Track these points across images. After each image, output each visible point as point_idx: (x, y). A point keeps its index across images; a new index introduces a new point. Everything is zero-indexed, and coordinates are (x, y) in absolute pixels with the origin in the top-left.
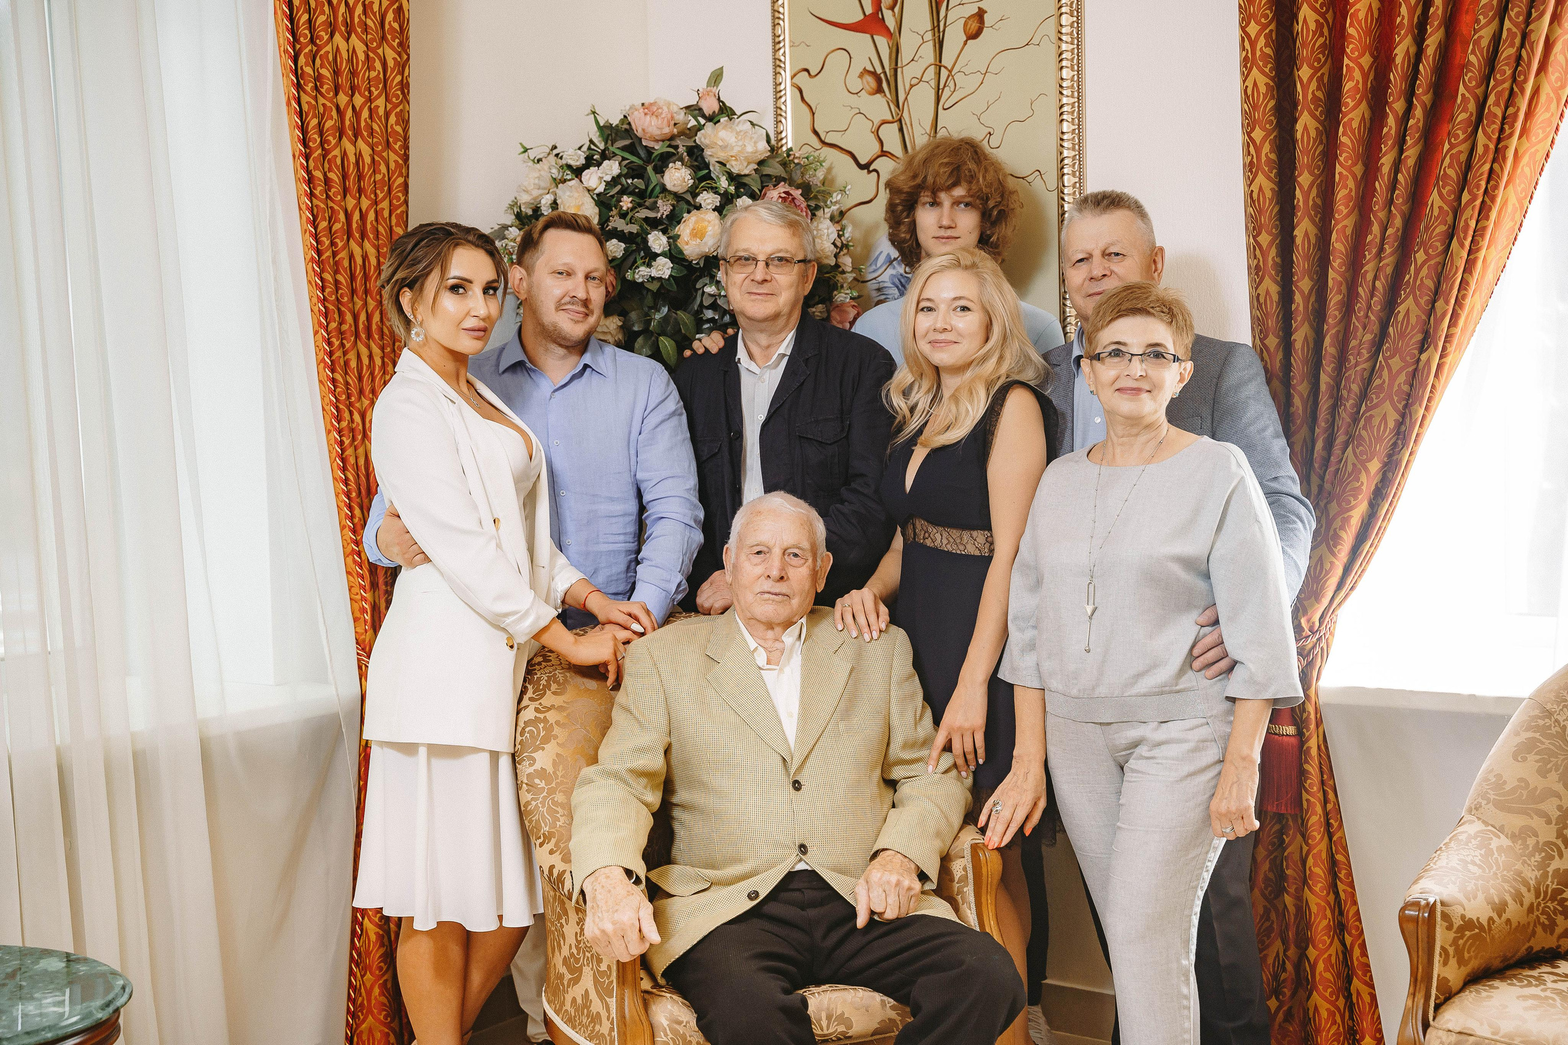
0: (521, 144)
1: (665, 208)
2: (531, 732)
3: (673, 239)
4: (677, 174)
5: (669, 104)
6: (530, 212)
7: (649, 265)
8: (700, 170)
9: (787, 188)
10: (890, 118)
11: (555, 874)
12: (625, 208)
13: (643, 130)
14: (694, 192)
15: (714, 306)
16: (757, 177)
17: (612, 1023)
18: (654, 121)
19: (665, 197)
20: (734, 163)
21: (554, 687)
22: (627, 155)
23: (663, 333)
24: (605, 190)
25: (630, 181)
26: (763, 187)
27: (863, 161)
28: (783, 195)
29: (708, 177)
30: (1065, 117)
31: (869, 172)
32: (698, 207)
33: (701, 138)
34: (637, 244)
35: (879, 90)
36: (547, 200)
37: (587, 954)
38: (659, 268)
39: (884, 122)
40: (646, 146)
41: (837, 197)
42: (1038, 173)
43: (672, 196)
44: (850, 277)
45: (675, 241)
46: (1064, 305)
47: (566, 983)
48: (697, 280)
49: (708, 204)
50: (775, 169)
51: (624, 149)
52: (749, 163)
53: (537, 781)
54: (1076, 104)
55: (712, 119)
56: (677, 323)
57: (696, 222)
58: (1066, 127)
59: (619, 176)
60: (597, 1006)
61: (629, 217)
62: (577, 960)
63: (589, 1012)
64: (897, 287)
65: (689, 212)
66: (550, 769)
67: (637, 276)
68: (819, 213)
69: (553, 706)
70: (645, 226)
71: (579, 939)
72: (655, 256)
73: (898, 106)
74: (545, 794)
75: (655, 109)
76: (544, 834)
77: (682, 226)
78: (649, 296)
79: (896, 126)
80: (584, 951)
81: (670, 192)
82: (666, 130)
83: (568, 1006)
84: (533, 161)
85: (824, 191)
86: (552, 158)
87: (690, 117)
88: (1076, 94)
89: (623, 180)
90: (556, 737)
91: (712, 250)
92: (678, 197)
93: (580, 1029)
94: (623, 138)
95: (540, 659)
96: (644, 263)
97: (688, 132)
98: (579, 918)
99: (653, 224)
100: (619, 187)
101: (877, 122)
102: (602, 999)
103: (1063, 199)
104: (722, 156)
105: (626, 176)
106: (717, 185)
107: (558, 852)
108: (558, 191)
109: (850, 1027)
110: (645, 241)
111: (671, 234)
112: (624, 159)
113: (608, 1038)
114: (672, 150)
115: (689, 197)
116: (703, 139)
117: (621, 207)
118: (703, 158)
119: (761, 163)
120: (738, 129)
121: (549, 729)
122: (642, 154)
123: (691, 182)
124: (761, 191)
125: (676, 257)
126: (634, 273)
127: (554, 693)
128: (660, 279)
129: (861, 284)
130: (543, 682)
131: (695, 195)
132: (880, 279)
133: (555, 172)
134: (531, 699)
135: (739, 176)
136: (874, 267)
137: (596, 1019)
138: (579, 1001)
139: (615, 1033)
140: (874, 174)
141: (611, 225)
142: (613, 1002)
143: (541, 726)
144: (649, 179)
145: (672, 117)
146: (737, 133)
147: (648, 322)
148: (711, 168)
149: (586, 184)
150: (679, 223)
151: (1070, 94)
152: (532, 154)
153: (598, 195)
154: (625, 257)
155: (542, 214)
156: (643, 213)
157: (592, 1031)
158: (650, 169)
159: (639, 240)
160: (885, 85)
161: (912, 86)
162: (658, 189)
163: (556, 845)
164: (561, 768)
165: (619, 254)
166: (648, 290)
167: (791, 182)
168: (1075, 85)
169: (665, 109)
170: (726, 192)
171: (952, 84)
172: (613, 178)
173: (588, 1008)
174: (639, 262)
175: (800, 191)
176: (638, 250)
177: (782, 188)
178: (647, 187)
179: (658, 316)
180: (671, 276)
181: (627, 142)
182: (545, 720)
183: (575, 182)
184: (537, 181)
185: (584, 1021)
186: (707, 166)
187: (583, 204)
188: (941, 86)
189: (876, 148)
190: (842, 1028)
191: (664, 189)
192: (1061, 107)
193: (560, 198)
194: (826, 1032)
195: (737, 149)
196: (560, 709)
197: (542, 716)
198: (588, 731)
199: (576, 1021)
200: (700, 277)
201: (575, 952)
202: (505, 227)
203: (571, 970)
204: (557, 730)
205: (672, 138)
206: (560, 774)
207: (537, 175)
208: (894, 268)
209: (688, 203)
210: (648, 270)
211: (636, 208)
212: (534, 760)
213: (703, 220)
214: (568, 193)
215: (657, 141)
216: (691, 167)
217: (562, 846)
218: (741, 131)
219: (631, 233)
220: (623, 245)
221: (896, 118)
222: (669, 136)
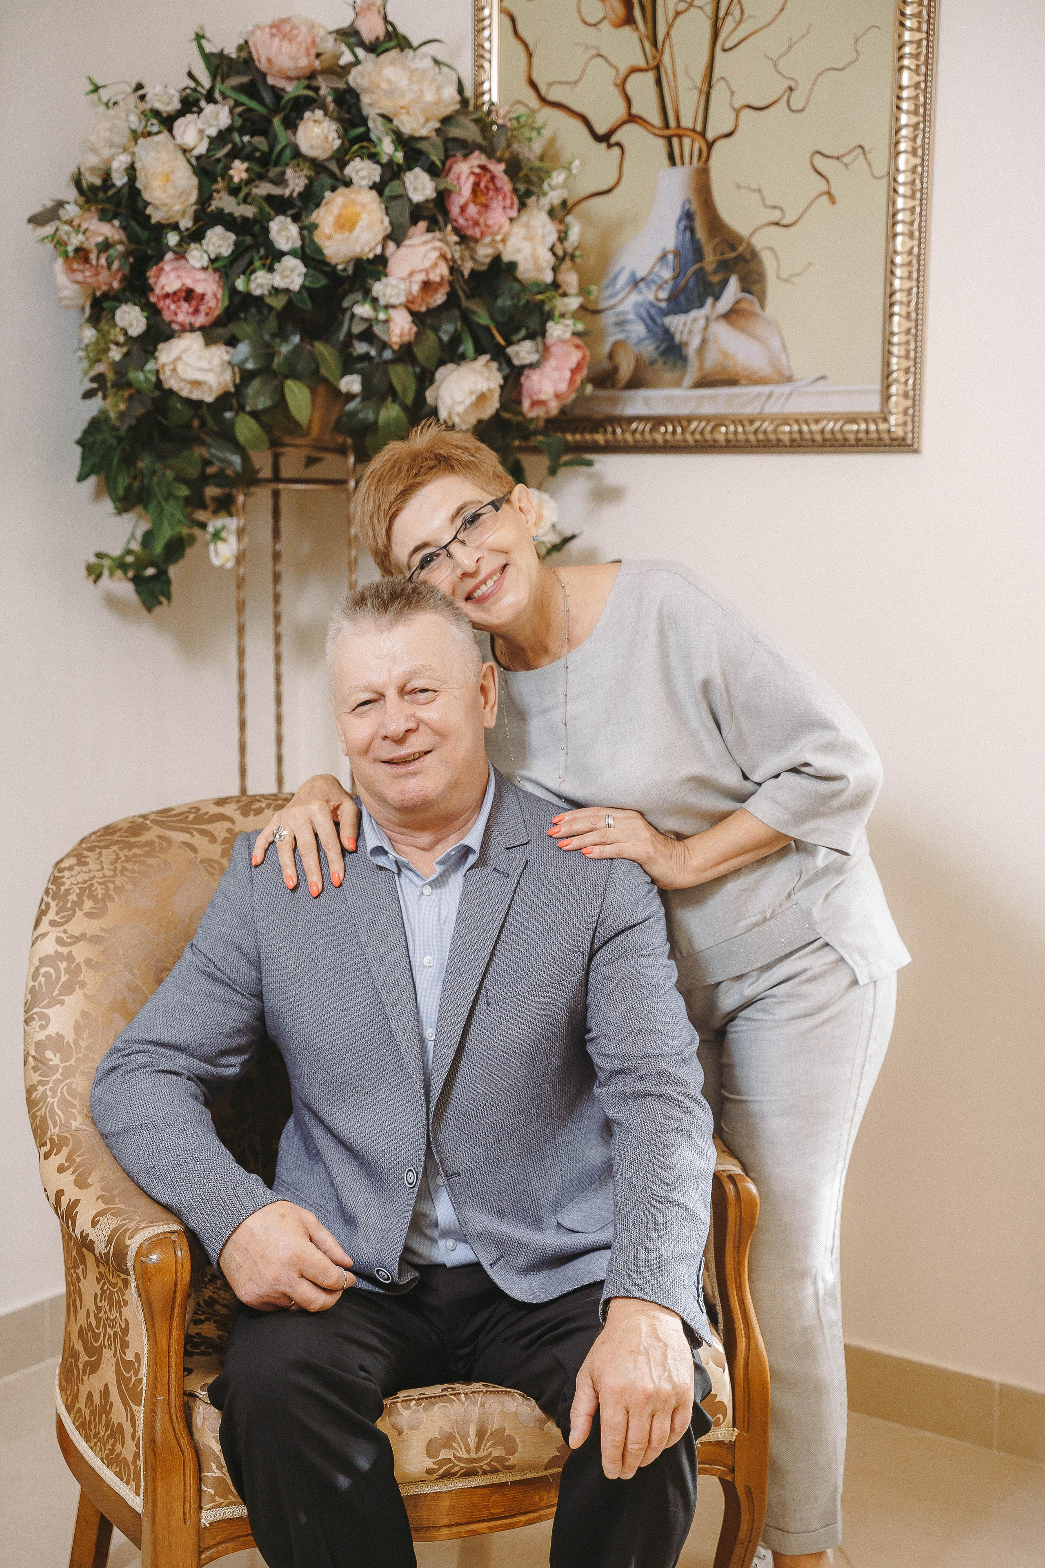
0: (90, 79)
1: (297, 181)
2: (47, 975)
3: (308, 230)
4: (317, 130)
5: (311, 26)
6: (98, 182)
7: (271, 269)
8: (354, 126)
9: (483, 160)
10: (642, 63)
11: (64, 1206)
12: (236, 180)
13: (269, 60)
14: (341, 158)
15: (368, 336)
16: (438, 141)
17: (138, 1446)
18: (286, 47)
19: (298, 165)
20: (405, 118)
21: (88, 904)
22: (243, 98)
23: (293, 374)
24: (208, 150)
25: (246, 139)
26: (447, 157)
27: (601, 130)
28: (477, 170)
29: (366, 137)
30: (906, 62)
31: (610, 146)
32: (348, 183)
33: (355, 78)
34: (254, 236)
35: (629, 20)
36: (120, 163)
37: (109, 1329)
38: (287, 273)
39: (634, 70)
40: (273, 88)
41: (558, 178)
42: (859, 150)
43: (307, 164)
44: (574, 303)
45: (311, 233)
46: (889, 353)
47: (81, 1366)
48: (343, 297)
49: (363, 178)
50: (468, 131)
51: (241, 89)
52: (427, 120)
53: (49, 1054)
54: (924, 43)
55: (374, 48)
56: (312, 357)
57: (345, 205)
58: (906, 78)
59: (230, 129)
60: (119, 1414)
61: (242, 194)
62: (96, 1337)
63: (108, 1421)
64: (644, 320)
65: (333, 189)
66: (69, 1037)
67: (252, 286)
68: (531, 201)
69: (83, 935)
70: (267, 209)
71: (99, 1305)
72: (279, 255)
73: (655, 44)
74: (58, 1076)
75: (288, 28)
76: (51, 1139)
77: (322, 210)
78: (273, 317)
79: (650, 76)
80: (104, 1325)
81: (306, 158)
82: (304, 62)
83: (81, 1404)
84: (107, 105)
85: (540, 169)
86: (133, 99)
87: (344, 48)
88: (925, 27)
89: (236, 137)
90: (83, 984)
91: (367, 249)
92: (317, 165)
93: (95, 1445)
94: (240, 73)
95: (73, 861)
96: (264, 266)
97: (339, 70)
98: (100, 1273)
99: (280, 205)
100: (229, 147)
101: (623, 69)
102: (125, 1404)
103: (895, 191)
104: (387, 106)
105: (242, 131)
106: (378, 149)
107: (71, 1170)
108: (137, 150)
109: (511, 1451)
110: (266, 231)
111: (306, 222)
112: (237, 104)
113: (132, 1467)
114: (311, 93)
115: (334, 167)
116: (359, 79)
117: (231, 178)
118: (359, 110)
119: (446, 121)
120: (413, 65)
121: (74, 972)
122: (267, 98)
123: (337, 143)
124: (443, 163)
125: (313, 259)
126: (249, 280)
127: (88, 915)
128: (287, 291)
129: (589, 317)
130: (73, 897)
131: (343, 164)
132: (620, 308)
133: (135, 121)
134: (53, 923)
135: (413, 138)
136: (610, 291)
137: (117, 1433)
138: (97, 1399)
139: (141, 1463)
140: (616, 150)
141: (215, 205)
142: (140, 1412)
143: (63, 966)
144: (275, 137)
145: (314, 42)
146: (412, 72)
147: (271, 356)
148: (371, 124)
149: (179, 140)
150: (318, 205)
151: (915, 25)
152: (104, 94)
153: (198, 158)
154: (235, 257)
155: (113, 185)
156: (264, 189)
157: (112, 1451)
158: (277, 121)
159: (257, 228)
160: (637, 13)
161: (678, 14)
162: (288, 153)
163: (69, 1158)
164: (86, 1033)
165: (226, 251)
166: (271, 308)
167: (489, 152)
168: (924, 13)
169: (304, 29)
170: (391, 162)
171: (736, 11)
172: (220, 132)
173: (108, 1413)
174: (257, 263)
175: (502, 167)
176: (256, 246)
177: (477, 159)
178: (272, 148)
179: (285, 349)
180: (303, 287)
181: (244, 79)
182: (70, 958)
183: (164, 136)
184: (108, 134)
185: (102, 1433)
186: (364, 121)
187: (173, 171)
188: (722, 14)
189: (619, 110)
190: (498, 1452)
191: (297, 154)
192: (901, 47)
193: (140, 160)
194: (473, 1455)
195: (409, 96)
196: (95, 940)
197: (64, 950)
198: (134, 975)
199: (91, 1430)
200: (350, 291)
201: (94, 1323)
202: (61, 204)
203: (91, 1350)
204: (86, 975)
205: (312, 75)
206: (83, 1044)
207: (109, 125)
208: (640, 292)
209: (332, 175)
210: (269, 276)
211: (254, 181)
212: (47, 1019)
213: (355, 203)
214: (152, 154)
215: (290, 79)
216: (339, 120)
217: (78, 1160)
218: (417, 69)
219: (245, 219)
220: (232, 237)
221: (652, 64)
222: (307, 71)
